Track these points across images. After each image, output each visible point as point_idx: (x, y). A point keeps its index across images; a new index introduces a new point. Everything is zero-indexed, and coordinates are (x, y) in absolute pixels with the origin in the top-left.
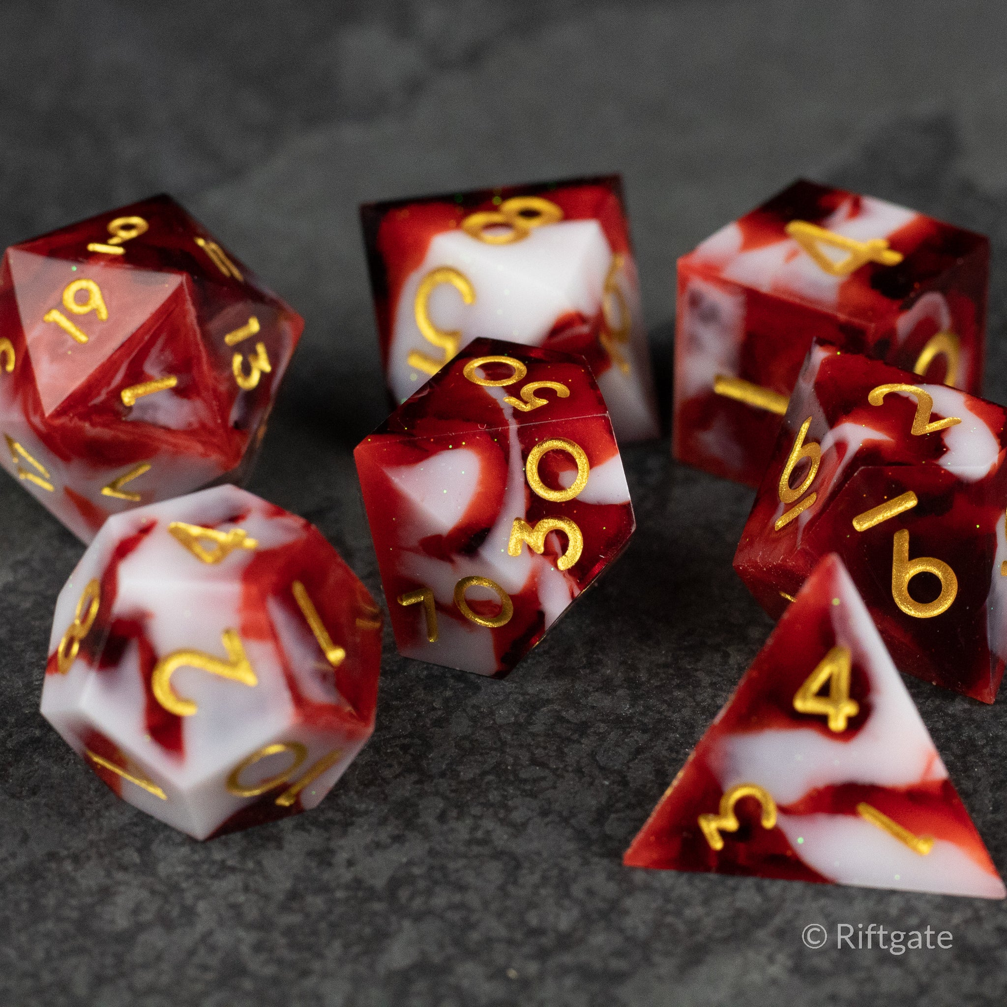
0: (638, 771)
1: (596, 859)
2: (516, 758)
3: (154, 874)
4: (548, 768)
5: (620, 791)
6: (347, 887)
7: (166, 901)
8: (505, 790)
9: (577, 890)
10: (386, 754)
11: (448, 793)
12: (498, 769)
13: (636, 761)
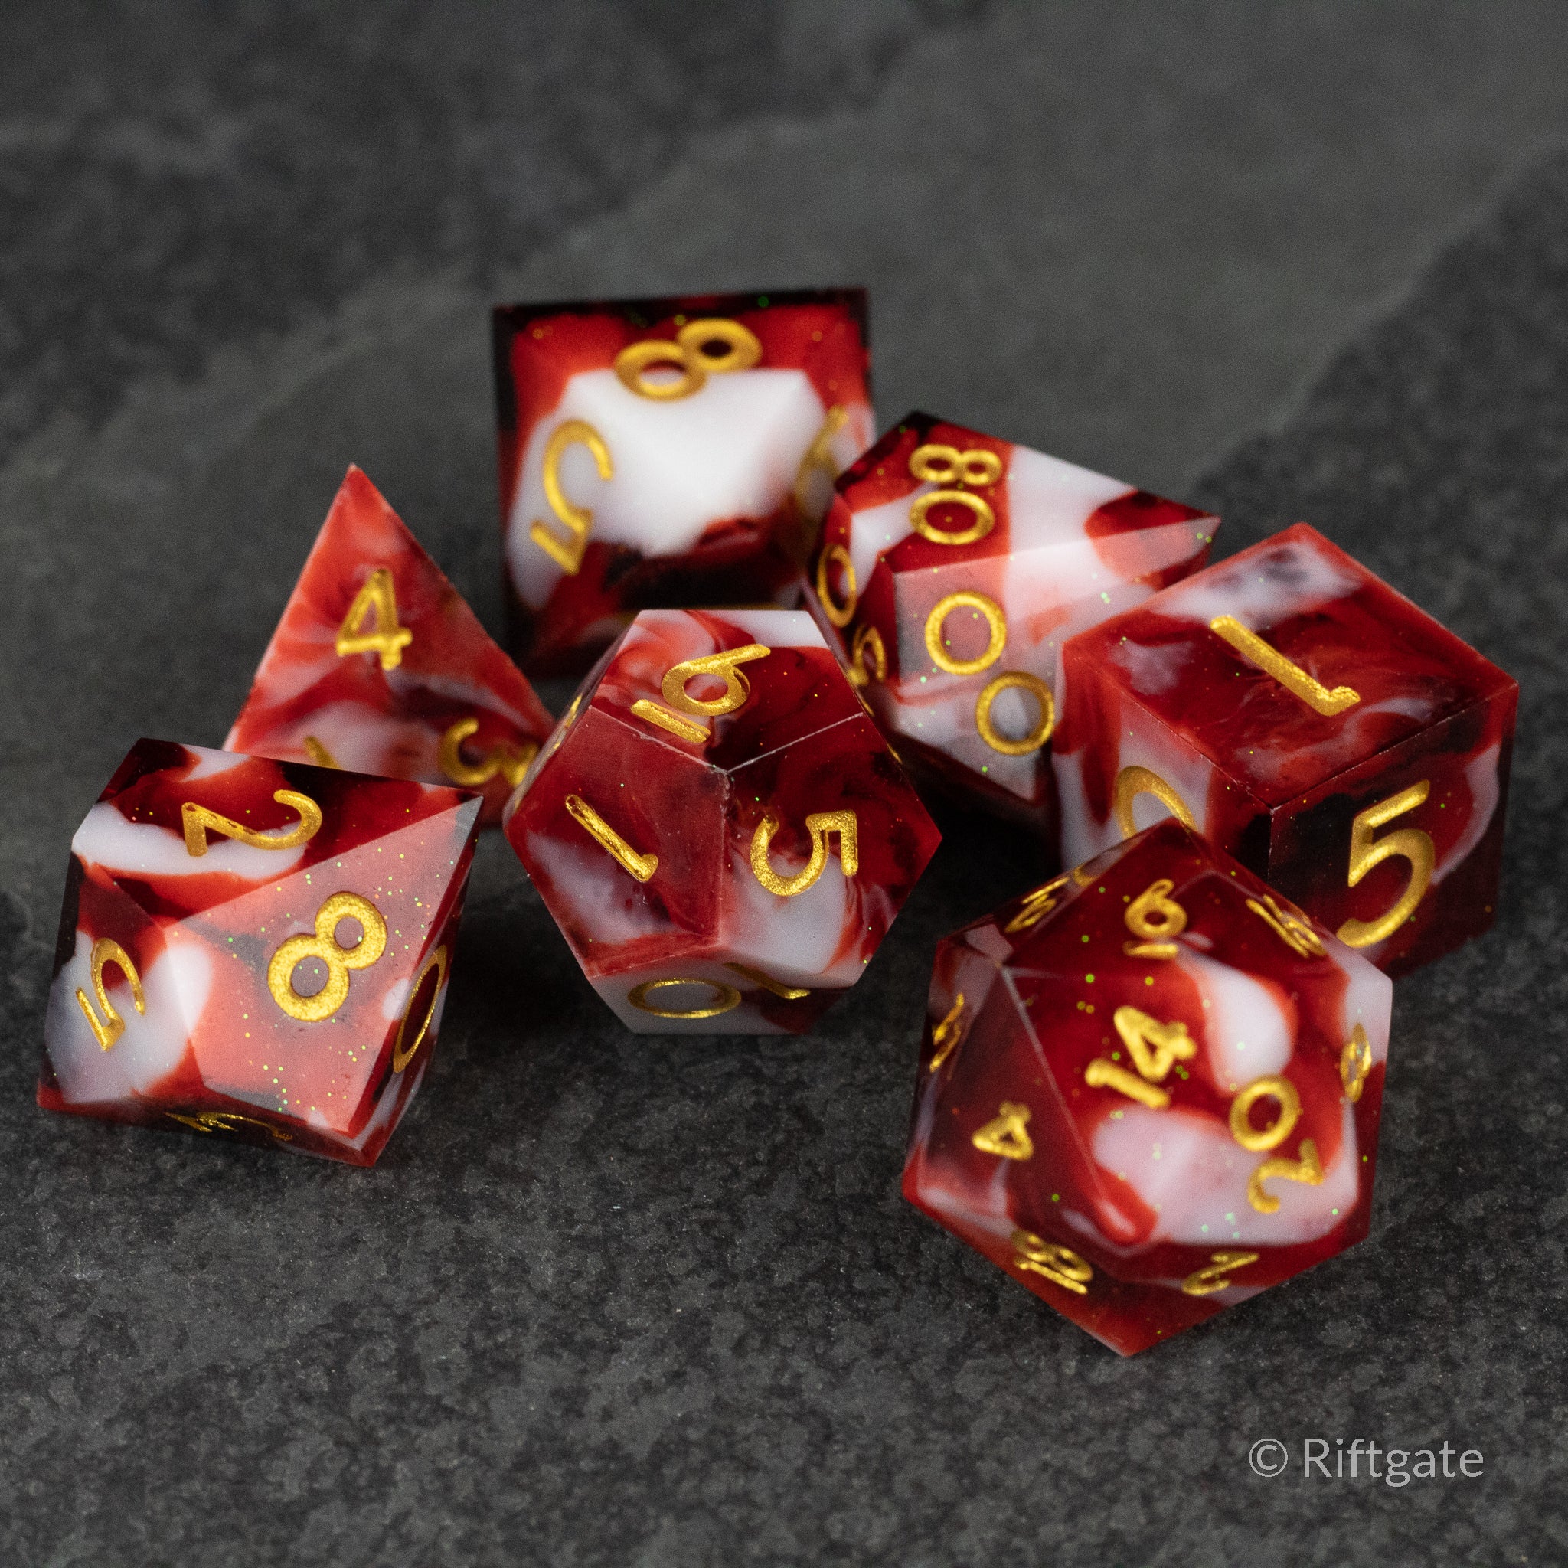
0: (1016, 1288)
1: (933, 1435)
2: (854, 1253)
3: (343, 1414)
4: (895, 1275)
5: (985, 1321)
6: (598, 1454)
7: (355, 1459)
8: (831, 1309)
9: (901, 1485)
10: (679, 1233)
11: (752, 1308)
12: (824, 1273)
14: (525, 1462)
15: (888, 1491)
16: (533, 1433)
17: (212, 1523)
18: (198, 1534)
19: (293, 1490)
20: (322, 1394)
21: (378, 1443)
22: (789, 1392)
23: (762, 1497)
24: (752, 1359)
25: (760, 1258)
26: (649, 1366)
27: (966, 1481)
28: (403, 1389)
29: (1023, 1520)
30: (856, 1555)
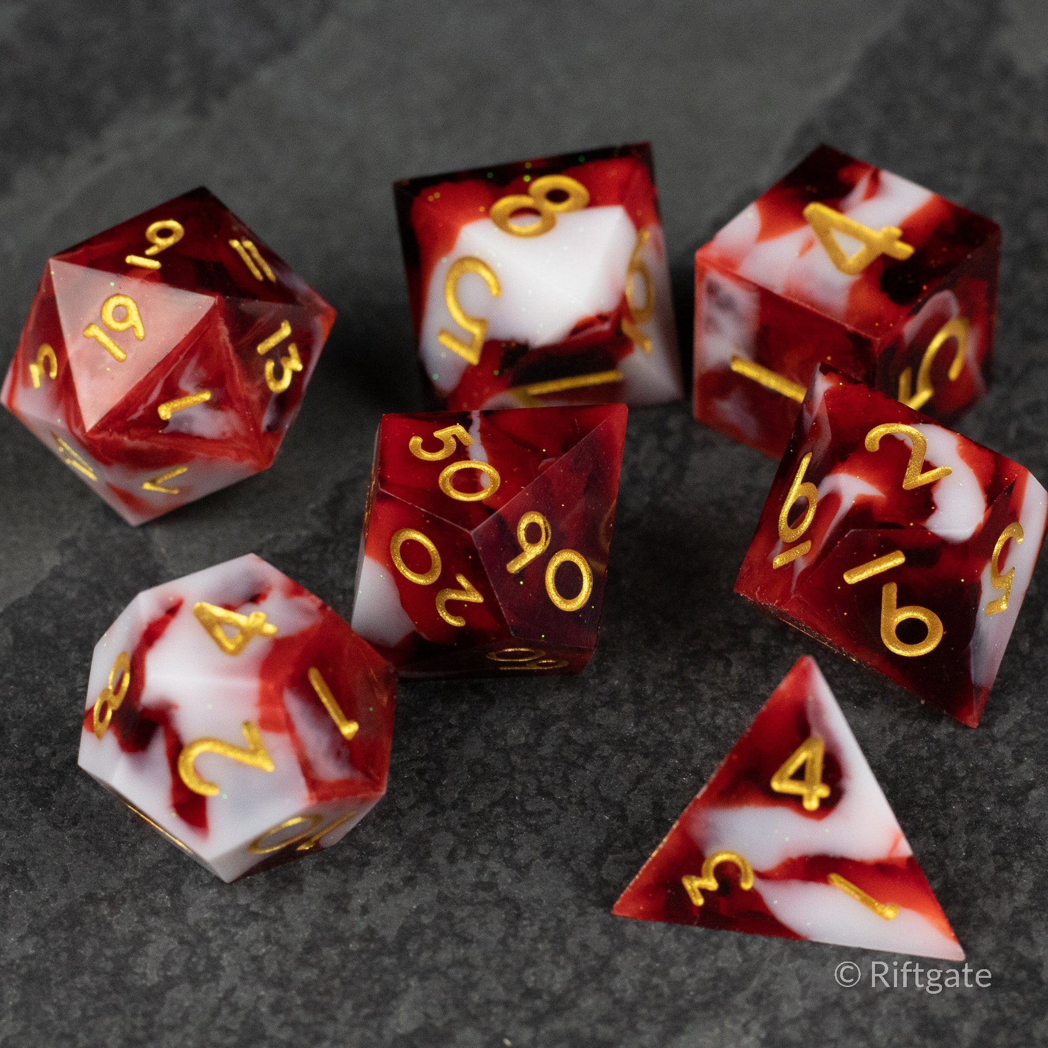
0: (638, 803)
1: (591, 909)
2: (524, 785)
3: (183, 921)
4: (554, 799)
5: (619, 828)
6: (361, 938)
7: (194, 953)
8: (512, 825)
9: (572, 945)
11: (458, 828)
12: (507, 800)
13: (636, 792)
14: (311, 947)
15: (563, 951)
16: (316, 927)
17: (99, 1004)
18: (90, 1013)
19: (153, 978)
20: (166, 909)
21: (209, 940)
22: (489, 886)
23: (478, 961)
24: (461, 865)
25: (459, 793)
26: (390, 875)
27: (616, 941)
28: (223, 901)
29: (658, 965)
30: (546, 997)
